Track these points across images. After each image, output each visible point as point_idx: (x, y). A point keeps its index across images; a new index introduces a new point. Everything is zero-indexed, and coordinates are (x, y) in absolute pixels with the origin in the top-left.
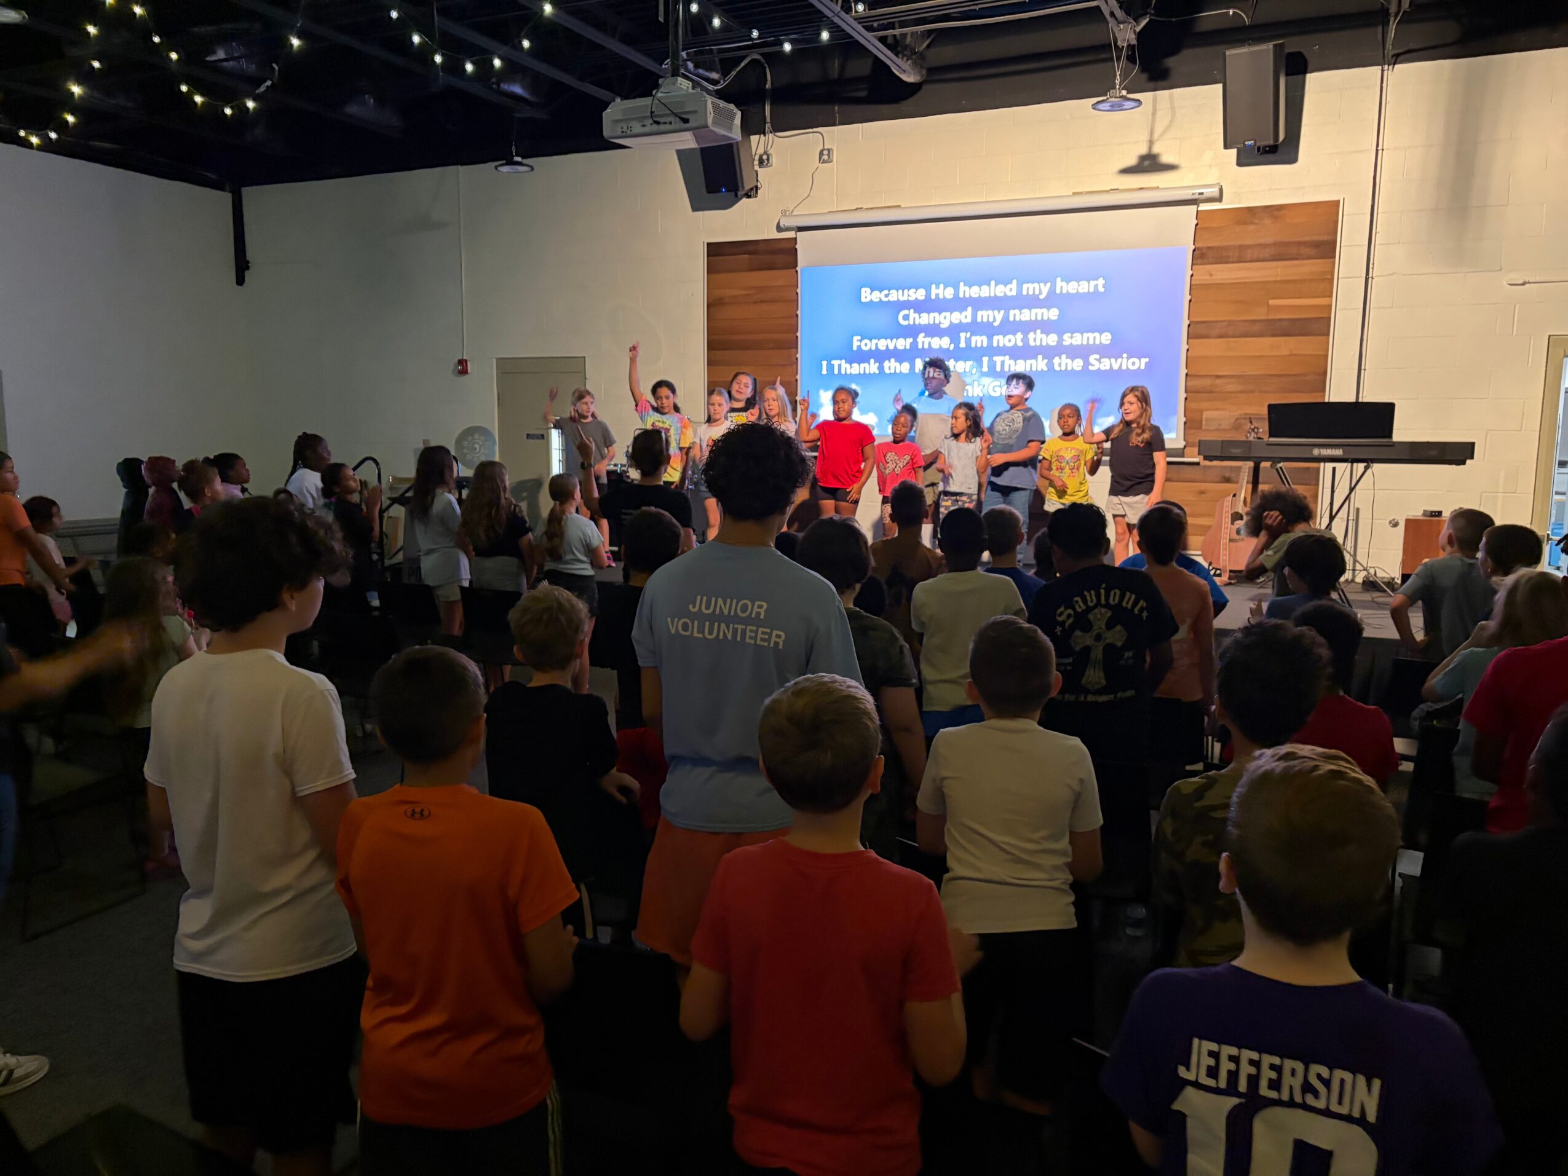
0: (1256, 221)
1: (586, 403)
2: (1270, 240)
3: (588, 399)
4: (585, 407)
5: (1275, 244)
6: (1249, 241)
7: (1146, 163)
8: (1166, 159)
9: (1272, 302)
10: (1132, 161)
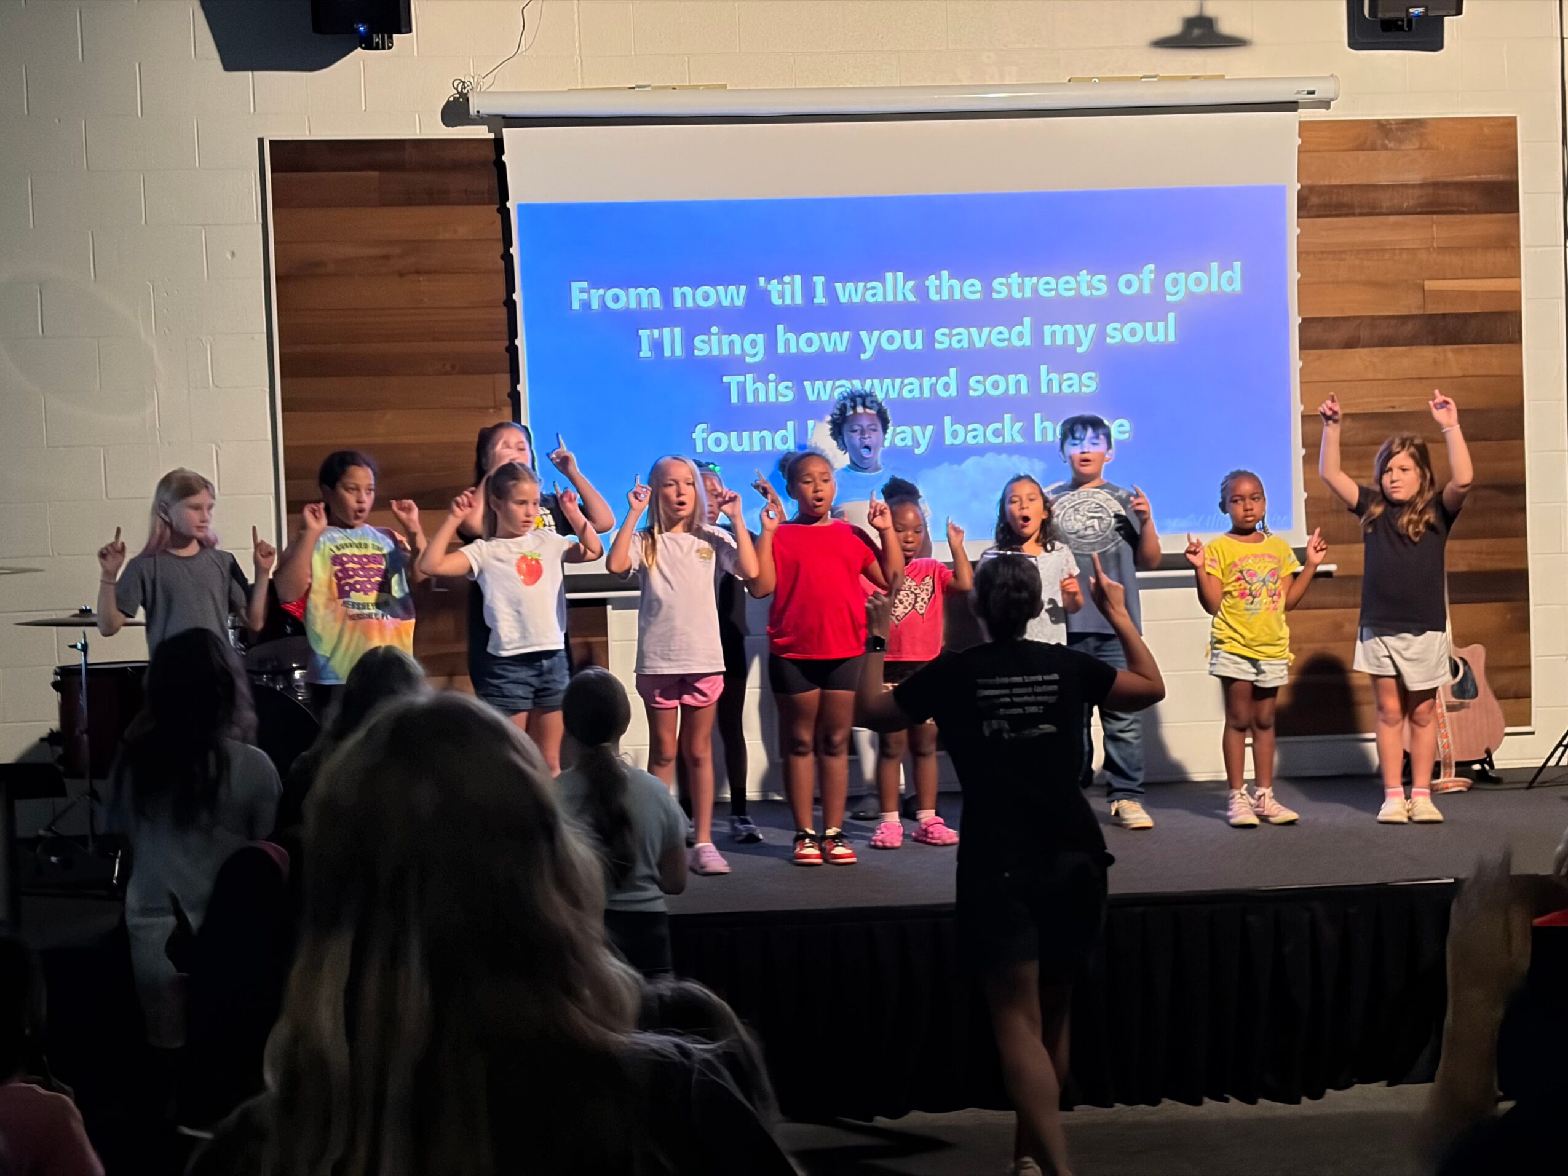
0: (1391, 145)
1: (197, 508)
2: (1414, 177)
3: (200, 498)
4: (195, 516)
5: (1422, 186)
6: (1384, 179)
7: (1196, 32)
8: (1226, 27)
9: (1429, 285)
10: (1173, 28)
